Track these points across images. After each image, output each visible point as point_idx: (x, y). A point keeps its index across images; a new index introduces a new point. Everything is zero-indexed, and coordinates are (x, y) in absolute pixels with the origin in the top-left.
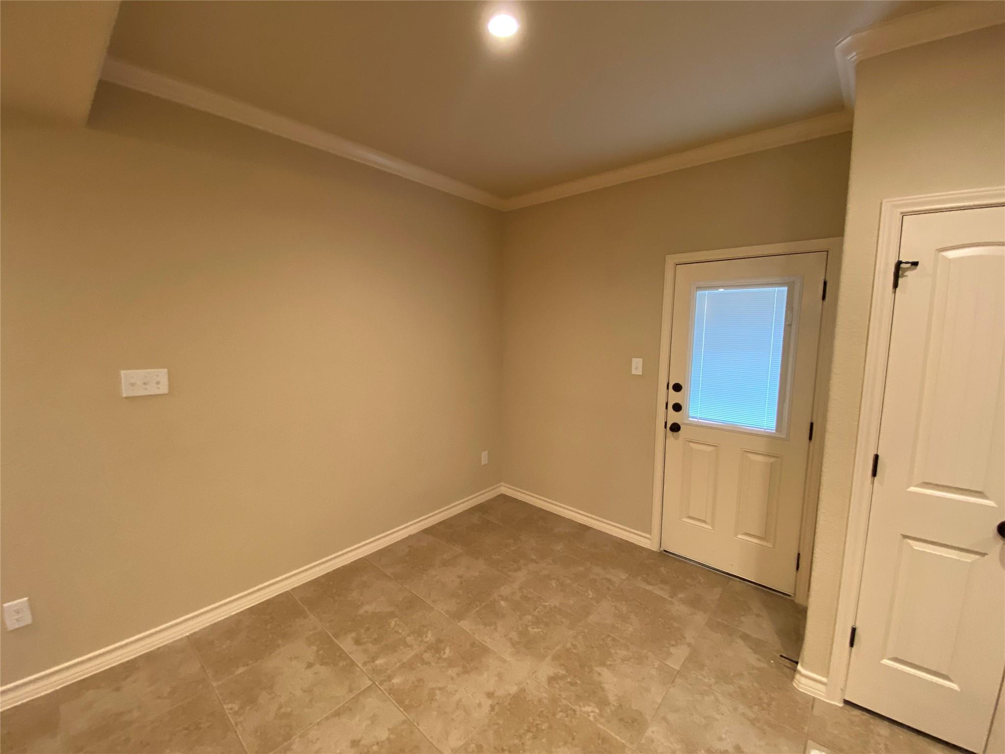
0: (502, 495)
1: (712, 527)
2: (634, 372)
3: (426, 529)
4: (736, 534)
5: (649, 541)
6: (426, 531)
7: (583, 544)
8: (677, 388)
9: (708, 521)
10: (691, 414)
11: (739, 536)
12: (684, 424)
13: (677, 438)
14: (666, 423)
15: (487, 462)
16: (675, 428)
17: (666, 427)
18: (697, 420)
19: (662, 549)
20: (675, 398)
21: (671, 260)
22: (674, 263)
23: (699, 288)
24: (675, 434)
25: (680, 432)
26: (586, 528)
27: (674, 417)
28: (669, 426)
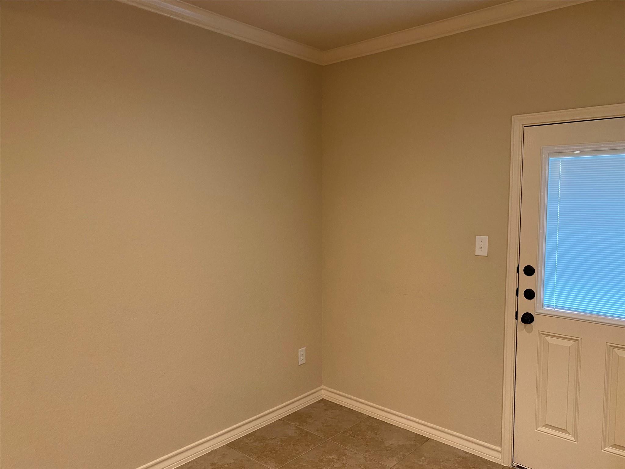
0: (323, 400)
1: (574, 438)
2: (478, 252)
3: (232, 443)
4: (603, 447)
5: (500, 454)
6: (232, 445)
7: (421, 460)
8: (529, 271)
9: (570, 431)
10: (547, 302)
11: (607, 449)
12: (538, 314)
13: (529, 332)
14: (517, 313)
15: (304, 361)
16: (528, 319)
17: (516, 318)
18: (553, 309)
19: (515, 464)
20: (526, 283)
21: (518, 122)
22: (522, 125)
23: (551, 154)
24: (528, 325)
25: (533, 324)
26: (423, 440)
27: (526, 306)
28: (520, 316)
